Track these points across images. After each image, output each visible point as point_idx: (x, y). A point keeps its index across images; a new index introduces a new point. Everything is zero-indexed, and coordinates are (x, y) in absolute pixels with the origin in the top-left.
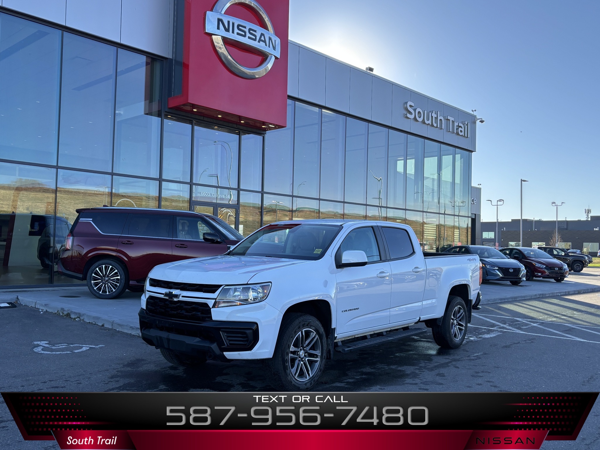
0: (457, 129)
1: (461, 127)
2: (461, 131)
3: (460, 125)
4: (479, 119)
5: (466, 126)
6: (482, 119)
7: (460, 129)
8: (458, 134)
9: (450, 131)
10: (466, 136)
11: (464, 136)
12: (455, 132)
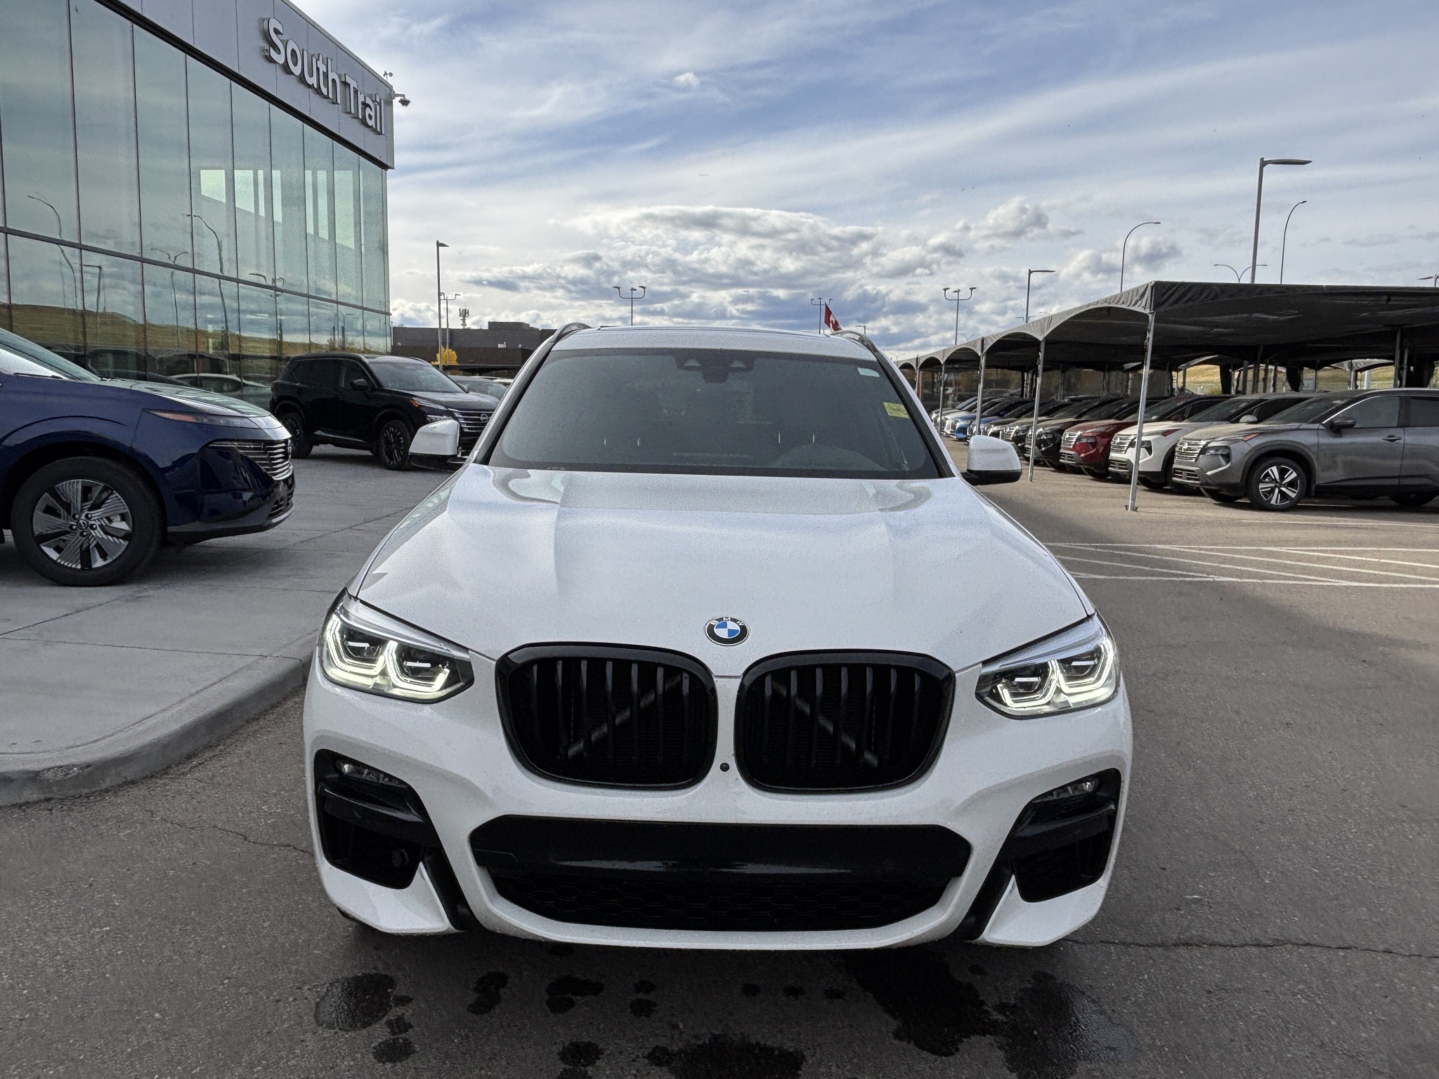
0: (364, 111)
1: (368, 106)
2: (370, 117)
3: (369, 101)
4: (398, 95)
5: (378, 107)
6: (404, 96)
7: (368, 111)
8: (364, 123)
9: (350, 113)
10: (379, 129)
11: (375, 130)
12: (360, 117)
